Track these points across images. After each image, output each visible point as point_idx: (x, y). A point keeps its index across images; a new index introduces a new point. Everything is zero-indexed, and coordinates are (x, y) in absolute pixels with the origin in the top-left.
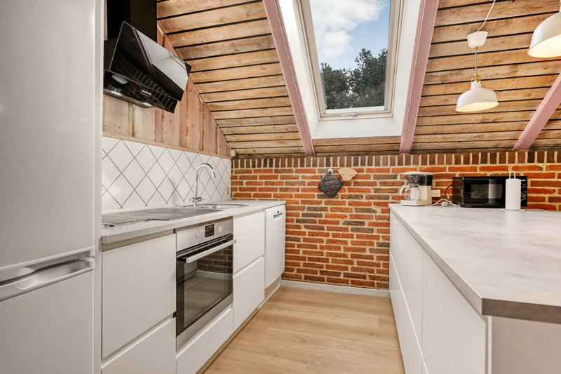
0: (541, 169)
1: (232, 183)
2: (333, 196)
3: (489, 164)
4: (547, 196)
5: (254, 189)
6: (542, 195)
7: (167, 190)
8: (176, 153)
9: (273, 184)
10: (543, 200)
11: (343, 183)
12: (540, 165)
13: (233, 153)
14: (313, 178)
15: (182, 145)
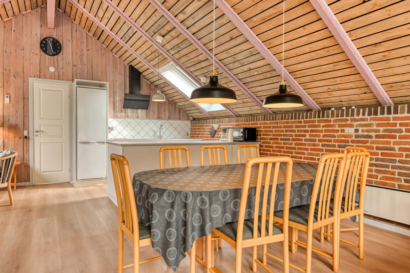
0: (267, 124)
1: (191, 131)
2: (214, 137)
3: (253, 122)
4: (269, 137)
5: (195, 134)
6: (268, 137)
7: (151, 133)
8: (155, 121)
9: (199, 131)
10: (267, 139)
11: (216, 131)
12: (267, 122)
13: (191, 118)
14: (209, 129)
15: (159, 118)
